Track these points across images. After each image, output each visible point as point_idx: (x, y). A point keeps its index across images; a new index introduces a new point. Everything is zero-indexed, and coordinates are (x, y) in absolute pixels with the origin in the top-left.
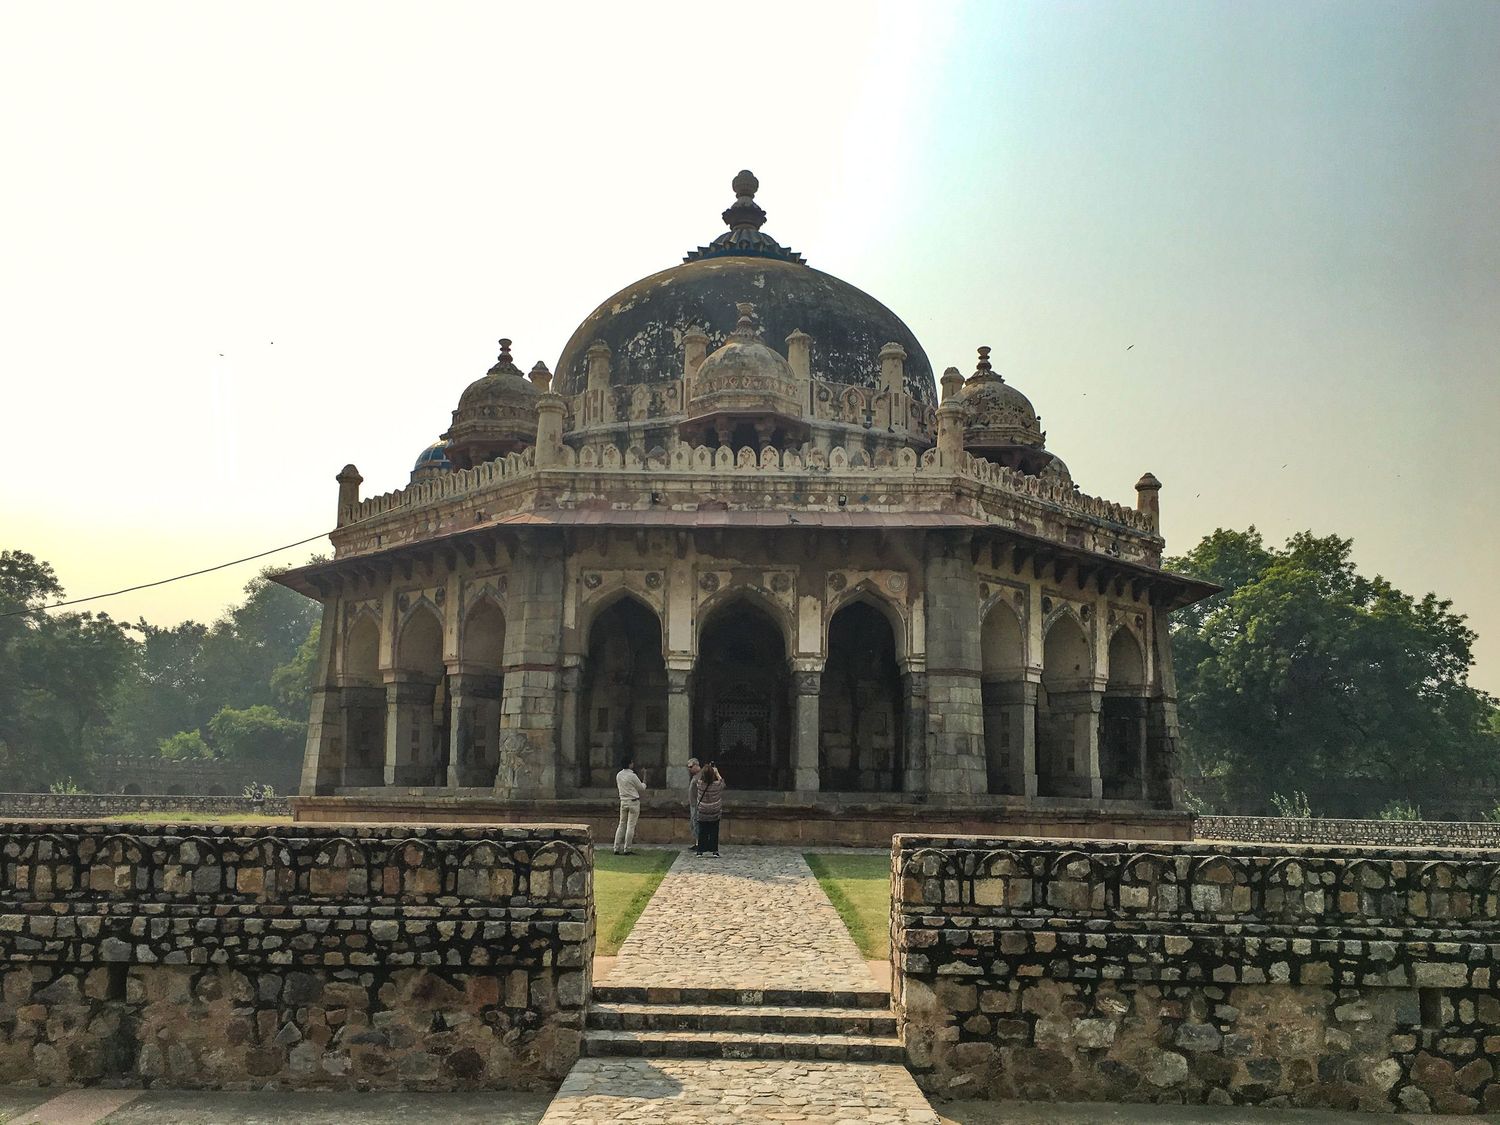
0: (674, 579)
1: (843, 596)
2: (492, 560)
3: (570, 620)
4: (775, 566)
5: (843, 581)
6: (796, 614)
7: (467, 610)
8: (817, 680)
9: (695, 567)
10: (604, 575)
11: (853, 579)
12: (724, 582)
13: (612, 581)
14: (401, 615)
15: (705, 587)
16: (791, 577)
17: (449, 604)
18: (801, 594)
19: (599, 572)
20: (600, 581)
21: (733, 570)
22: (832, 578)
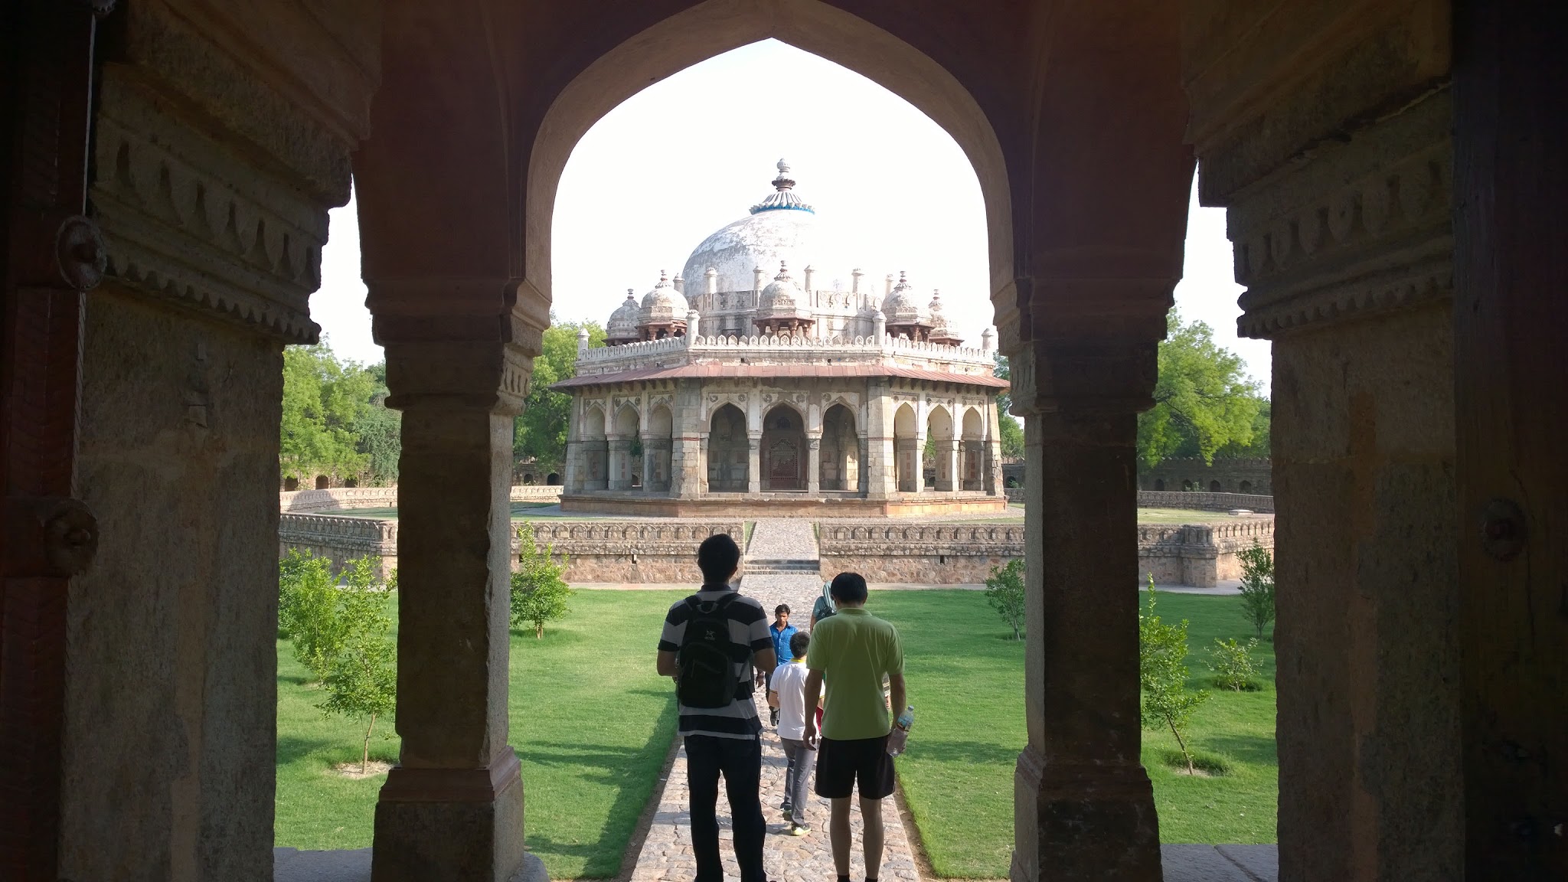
0: (751, 397)
1: (830, 404)
2: (665, 387)
3: (703, 417)
4: (798, 391)
5: (830, 396)
6: (808, 413)
7: (652, 409)
8: (818, 442)
9: (761, 391)
10: (719, 395)
11: (834, 396)
12: (775, 398)
13: (722, 399)
14: (616, 409)
15: (766, 401)
16: (805, 395)
17: (643, 405)
18: (810, 403)
19: (716, 395)
20: (717, 399)
21: (779, 393)
22: (825, 396)
